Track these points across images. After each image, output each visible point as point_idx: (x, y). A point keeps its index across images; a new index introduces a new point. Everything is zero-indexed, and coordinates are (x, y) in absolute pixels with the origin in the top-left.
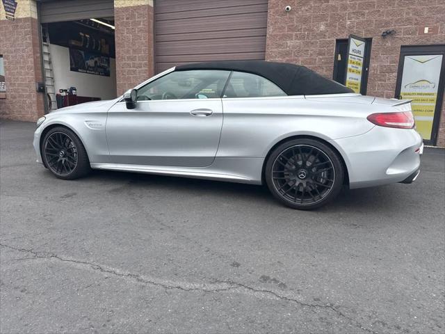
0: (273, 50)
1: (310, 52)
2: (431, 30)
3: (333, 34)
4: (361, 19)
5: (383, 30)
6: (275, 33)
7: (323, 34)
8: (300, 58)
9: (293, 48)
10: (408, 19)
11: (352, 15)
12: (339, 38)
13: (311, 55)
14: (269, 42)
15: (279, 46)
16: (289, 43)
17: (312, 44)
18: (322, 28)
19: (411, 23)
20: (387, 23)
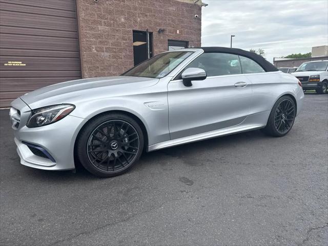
0: (87, 32)
1: (116, 37)
2: (181, 32)
3: (130, 26)
4: (146, 19)
5: (158, 28)
6: (87, 18)
7: (123, 25)
8: (110, 41)
9: (104, 32)
10: (169, 24)
11: (141, 15)
12: (134, 29)
13: (117, 39)
14: (83, 25)
15: (92, 29)
16: (100, 27)
17: (117, 31)
18: (123, 20)
19: (171, 26)
20: (160, 25)
